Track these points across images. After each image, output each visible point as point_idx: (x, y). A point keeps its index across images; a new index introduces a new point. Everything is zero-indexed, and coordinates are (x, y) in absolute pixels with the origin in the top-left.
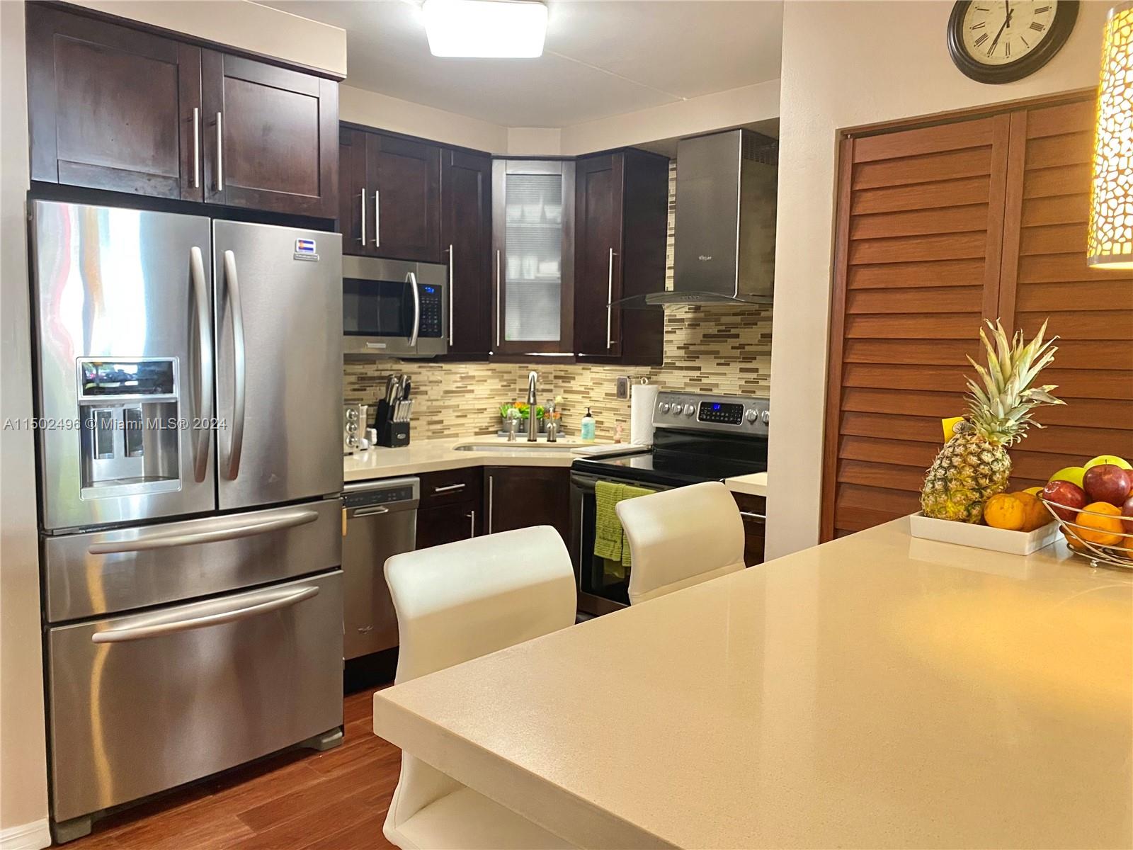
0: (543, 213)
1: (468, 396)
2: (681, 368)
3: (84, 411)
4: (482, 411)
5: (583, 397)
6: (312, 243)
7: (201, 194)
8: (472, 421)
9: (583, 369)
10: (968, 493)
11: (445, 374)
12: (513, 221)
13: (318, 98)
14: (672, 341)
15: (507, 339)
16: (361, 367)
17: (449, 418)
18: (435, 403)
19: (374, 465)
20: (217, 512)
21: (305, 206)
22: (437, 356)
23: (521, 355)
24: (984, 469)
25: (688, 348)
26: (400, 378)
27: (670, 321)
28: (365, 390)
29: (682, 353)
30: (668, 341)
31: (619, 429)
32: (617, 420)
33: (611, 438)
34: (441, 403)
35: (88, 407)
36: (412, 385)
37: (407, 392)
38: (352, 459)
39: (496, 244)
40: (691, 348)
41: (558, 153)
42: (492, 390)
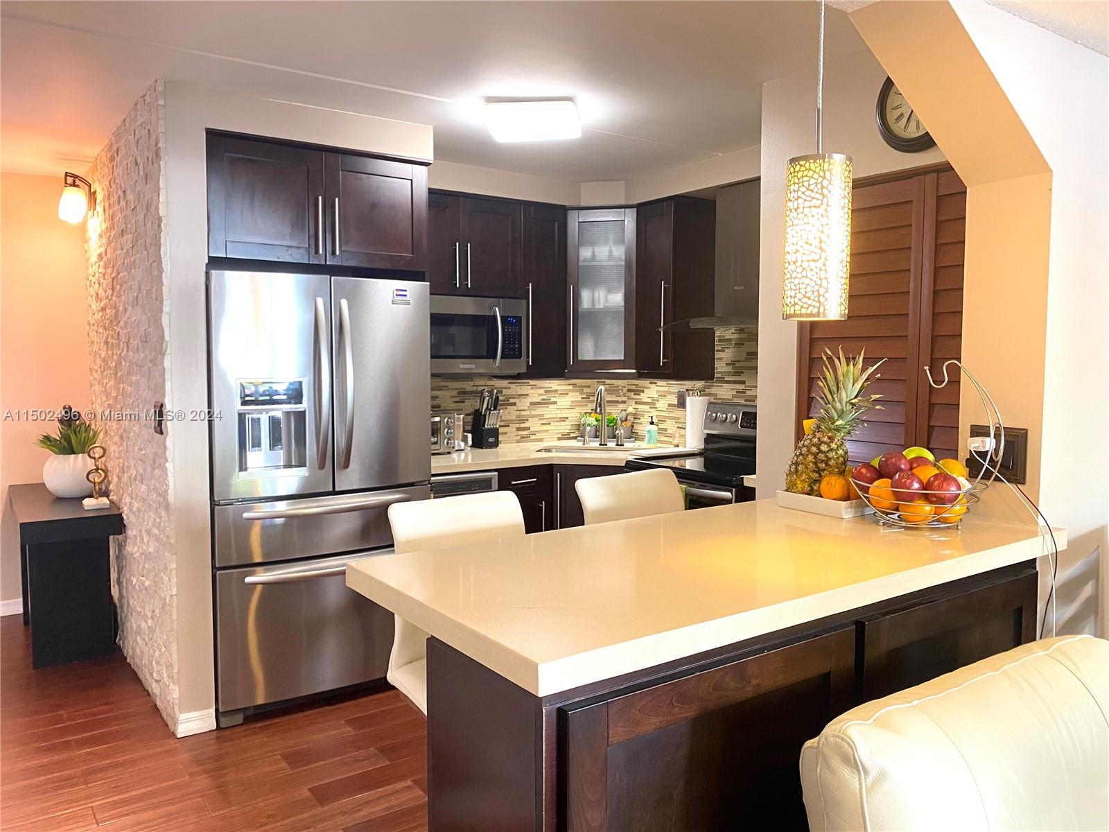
0: (611, 252)
1: (551, 407)
2: (729, 382)
3: (241, 417)
4: (564, 419)
5: (650, 408)
6: (406, 291)
7: (324, 258)
8: (555, 428)
9: (650, 383)
10: (810, 474)
11: (531, 388)
12: (585, 260)
13: (412, 180)
14: (721, 359)
15: (580, 358)
16: (461, 383)
17: (533, 424)
18: (523, 413)
19: (470, 461)
20: (334, 493)
21: (402, 262)
22: (519, 374)
23: (592, 371)
24: (821, 456)
25: (734, 364)
26: (491, 392)
27: (720, 341)
28: (464, 402)
29: (729, 369)
30: (718, 359)
31: (677, 435)
32: (678, 427)
33: (670, 443)
34: (528, 413)
35: (245, 414)
36: (501, 398)
37: (496, 404)
38: (450, 457)
39: (570, 280)
40: (737, 364)
41: (623, 203)
42: (572, 402)
